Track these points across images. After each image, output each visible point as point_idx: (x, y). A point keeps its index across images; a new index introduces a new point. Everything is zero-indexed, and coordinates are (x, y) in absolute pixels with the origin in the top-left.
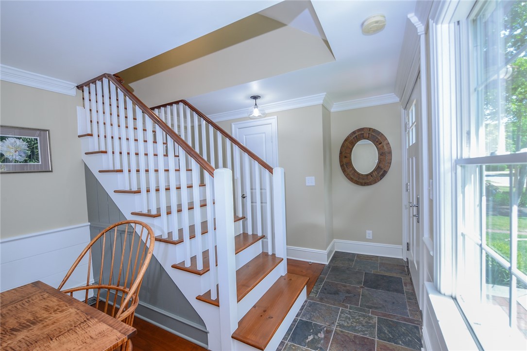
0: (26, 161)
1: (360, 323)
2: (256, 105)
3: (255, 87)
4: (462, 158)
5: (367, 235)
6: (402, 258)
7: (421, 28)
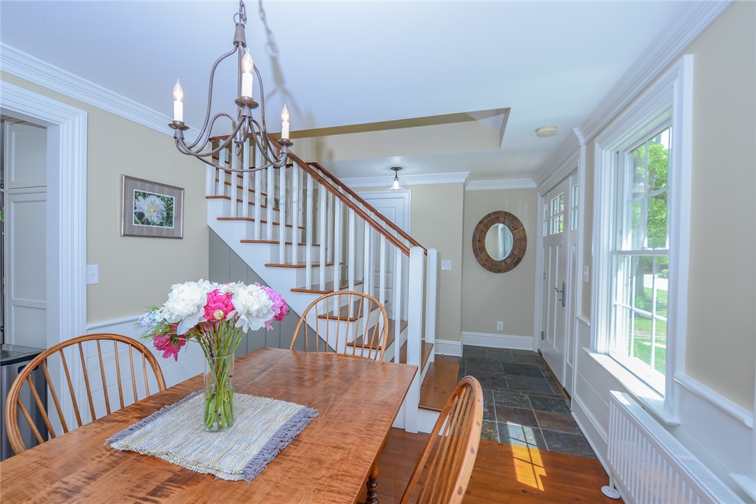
0: (161, 224)
1: (515, 400)
2: (396, 177)
3: (397, 161)
4: (615, 249)
5: (498, 326)
6: (532, 349)
7: (582, 141)
